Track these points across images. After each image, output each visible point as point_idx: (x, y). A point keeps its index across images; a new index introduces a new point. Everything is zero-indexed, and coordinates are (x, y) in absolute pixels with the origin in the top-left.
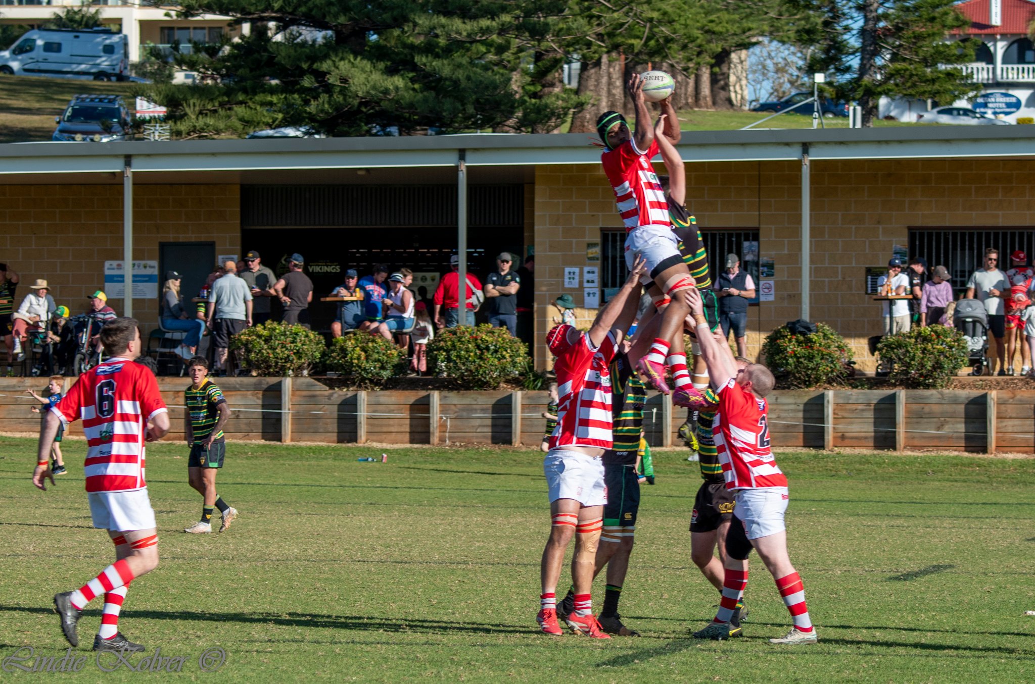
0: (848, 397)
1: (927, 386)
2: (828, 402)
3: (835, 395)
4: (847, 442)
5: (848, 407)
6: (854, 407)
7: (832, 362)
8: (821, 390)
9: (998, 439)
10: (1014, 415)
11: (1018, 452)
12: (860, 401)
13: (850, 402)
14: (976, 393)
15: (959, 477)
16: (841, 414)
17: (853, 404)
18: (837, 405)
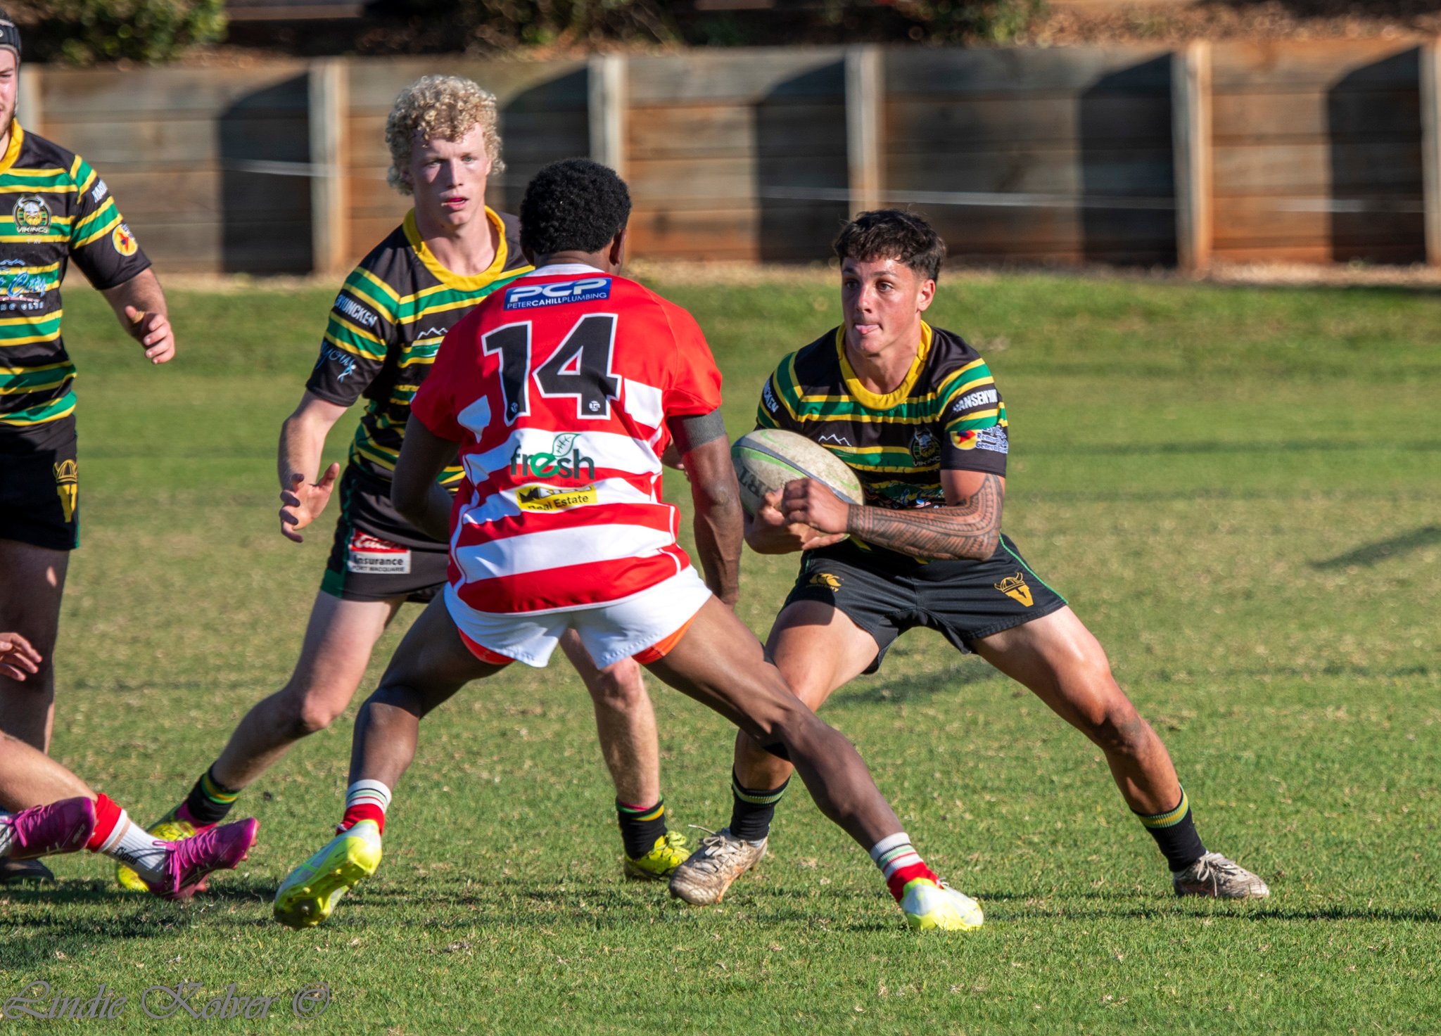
0: (677, 80)
2: (604, 99)
3: (633, 75)
4: (676, 240)
5: (678, 114)
6: (697, 114)
8: (577, 57)
9: (1217, 218)
10: (1271, 128)
11: (1291, 260)
12: (721, 91)
13: (689, 93)
14: (1133, 51)
15: (1077, 358)
16: (653, 140)
17: (694, 104)
18: (637, 107)
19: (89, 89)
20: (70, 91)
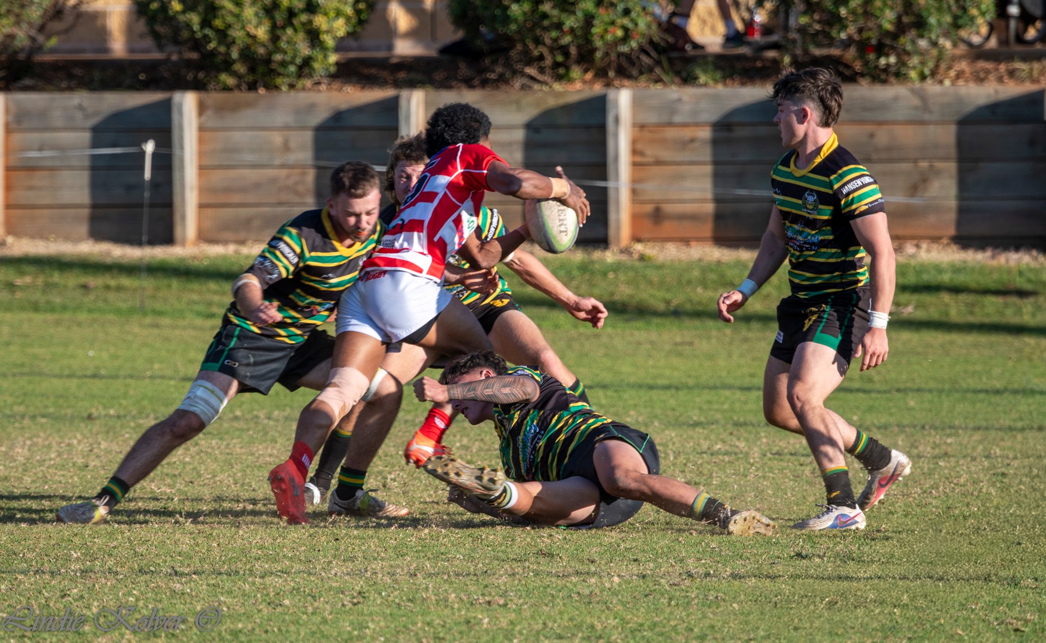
0: (671, 108)
1: (879, 76)
2: (617, 120)
3: (636, 103)
4: (668, 227)
5: (672, 132)
6: (687, 133)
7: (627, 12)
12: (705, 115)
13: (677, 119)
14: (1012, 92)
16: (652, 152)
17: (684, 125)
18: (640, 127)
19: (235, 108)
20: (221, 109)
